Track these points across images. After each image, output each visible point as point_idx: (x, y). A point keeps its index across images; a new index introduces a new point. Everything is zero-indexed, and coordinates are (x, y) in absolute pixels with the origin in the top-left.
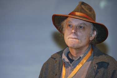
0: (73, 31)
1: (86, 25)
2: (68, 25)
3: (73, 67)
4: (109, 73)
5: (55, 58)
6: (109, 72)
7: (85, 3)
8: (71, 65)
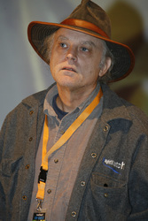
0: (70, 55)
1: (95, 46)
2: (59, 44)
3: (63, 127)
5: (30, 105)
8: (60, 122)
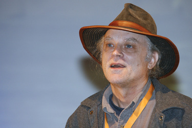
1: (138, 42)
2: (107, 45)
3: (122, 121)
5: (89, 106)
6: (186, 125)
7: (135, 6)
8: (119, 118)
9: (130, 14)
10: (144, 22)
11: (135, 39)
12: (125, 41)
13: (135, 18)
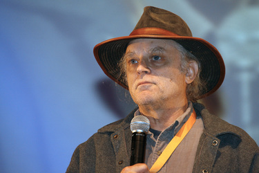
3: (160, 146)
4: (244, 159)
5: (113, 130)
9: (152, 19)
10: (172, 25)
11: (161, 48)
12: (150, 52)
13: (159, 23)
